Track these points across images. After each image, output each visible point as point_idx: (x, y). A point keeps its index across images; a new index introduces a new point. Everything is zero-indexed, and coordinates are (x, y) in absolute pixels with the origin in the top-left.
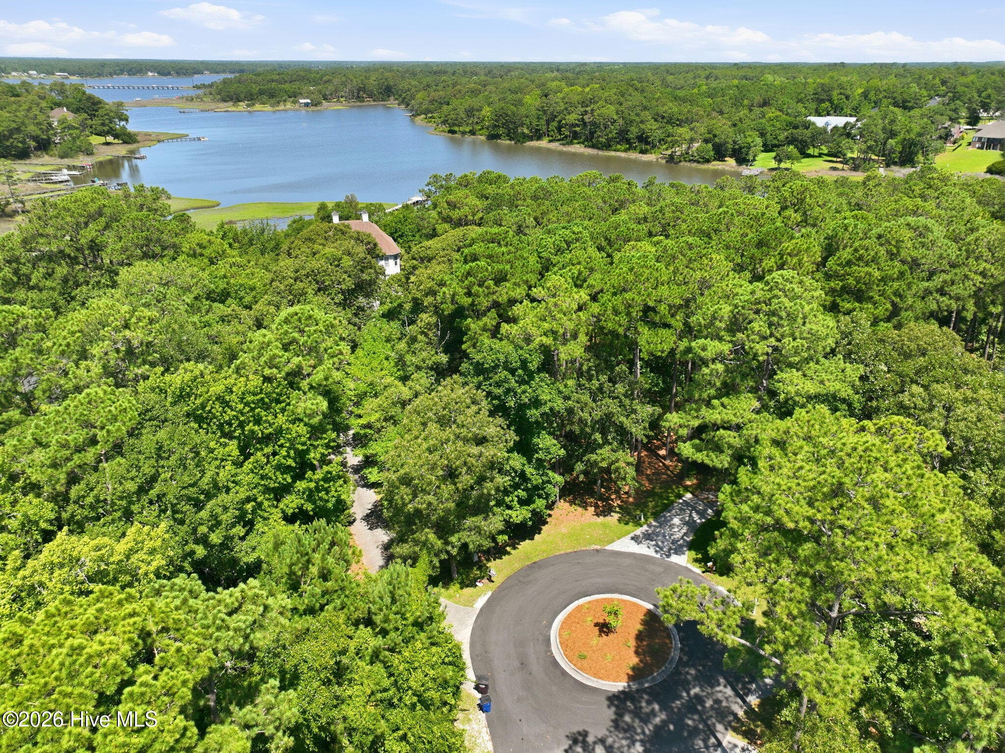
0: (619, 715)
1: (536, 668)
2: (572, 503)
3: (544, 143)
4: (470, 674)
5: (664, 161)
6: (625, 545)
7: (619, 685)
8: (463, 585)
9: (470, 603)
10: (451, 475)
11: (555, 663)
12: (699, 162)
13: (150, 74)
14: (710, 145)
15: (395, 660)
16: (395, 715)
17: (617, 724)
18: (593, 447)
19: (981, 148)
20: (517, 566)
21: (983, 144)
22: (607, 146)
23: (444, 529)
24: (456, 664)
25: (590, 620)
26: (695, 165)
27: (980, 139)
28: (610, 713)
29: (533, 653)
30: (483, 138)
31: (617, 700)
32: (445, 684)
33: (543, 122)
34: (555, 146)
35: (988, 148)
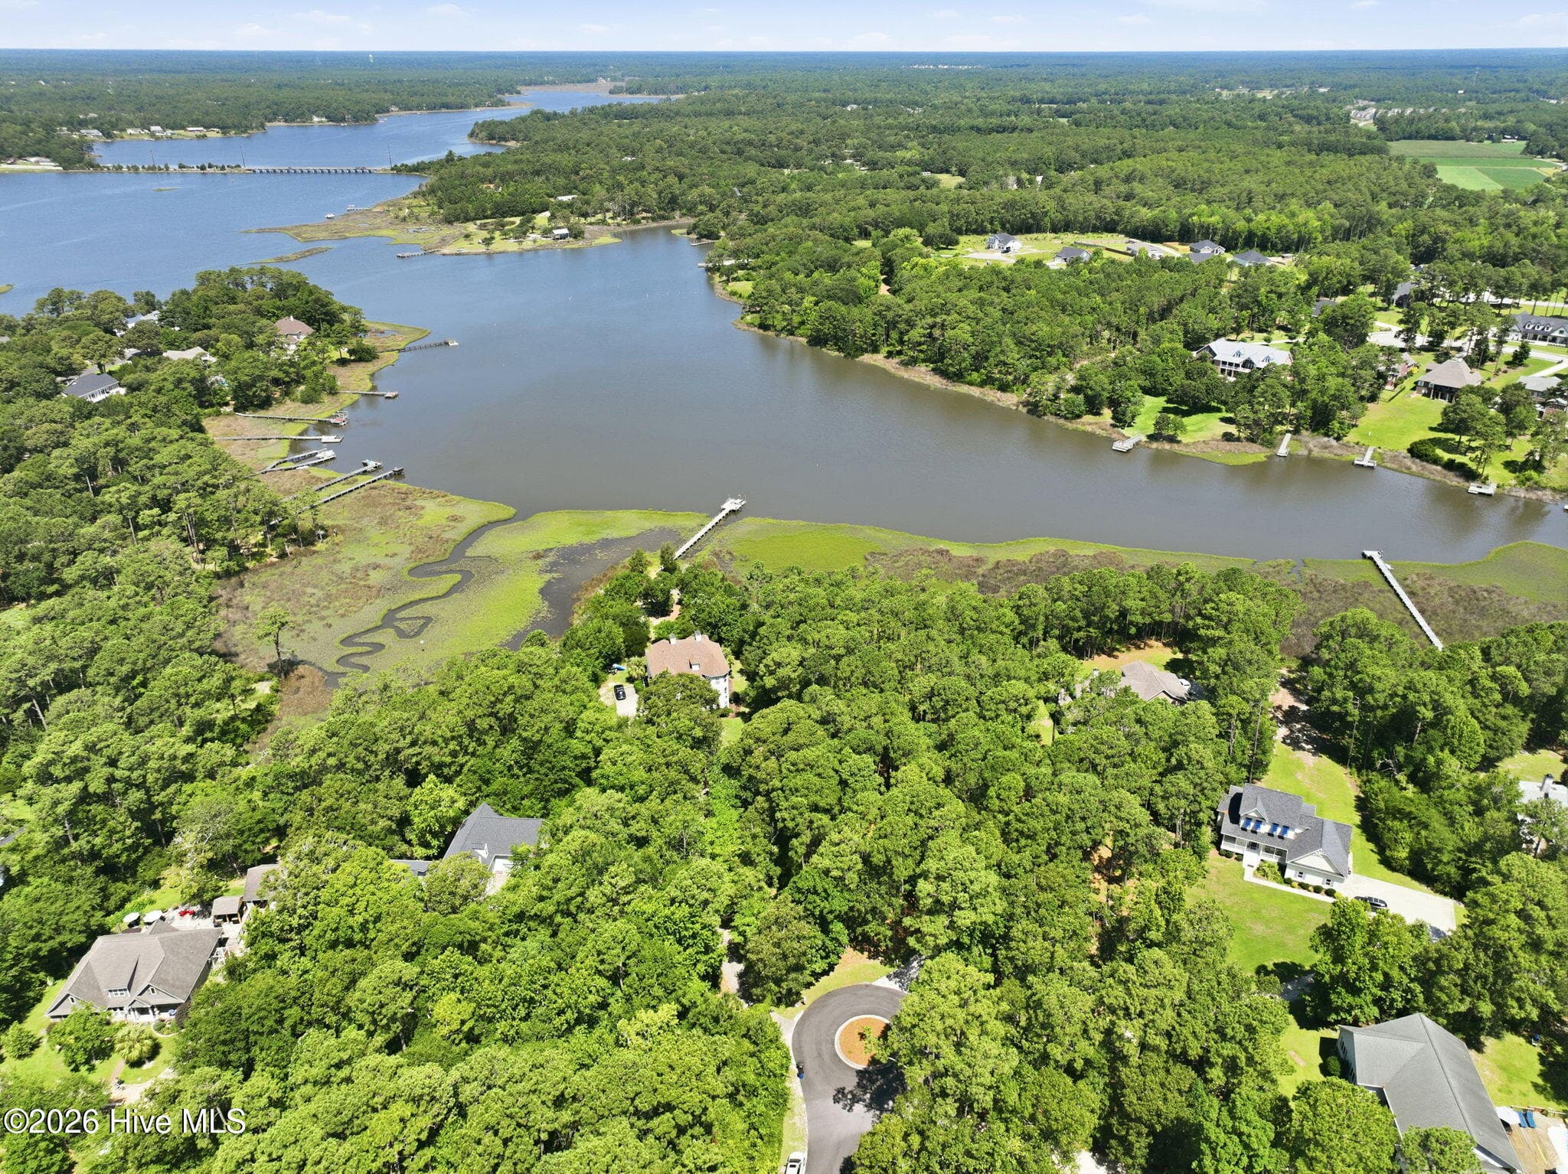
0: (861, 1080)
1: (826, 1057)
2: (855, 948)
3: (878, 359)
4: (793, 1062)
5: (1024, 410)
6: (884, 982)
7: (861, 1067)
8: (787, 1006)
9: (792, 1017)
10: (785, 957)
11: (836, 1055)
12: (1066, 418)
13: (316, 119)
14: (1081, 396)
15: (763, 1056)
16: (762, 1079)
17: (859, 1085)
18: (866, 922)
19: (1427, 395)
20: (820, 994)
21: (1429, 390)
22: (958, 377)
23: (778, 982)
24: (787, 1057)
25: (857, 1031)
26: (1062, 421)
27: (1426, 384)
28: (856, 1080)
29: (825, 1048)
30: (804, 340)
31: (861, 1074)
32: (782, 1066)
33: (881, 330)
34: (892, 365)
35: (1436, 396)
